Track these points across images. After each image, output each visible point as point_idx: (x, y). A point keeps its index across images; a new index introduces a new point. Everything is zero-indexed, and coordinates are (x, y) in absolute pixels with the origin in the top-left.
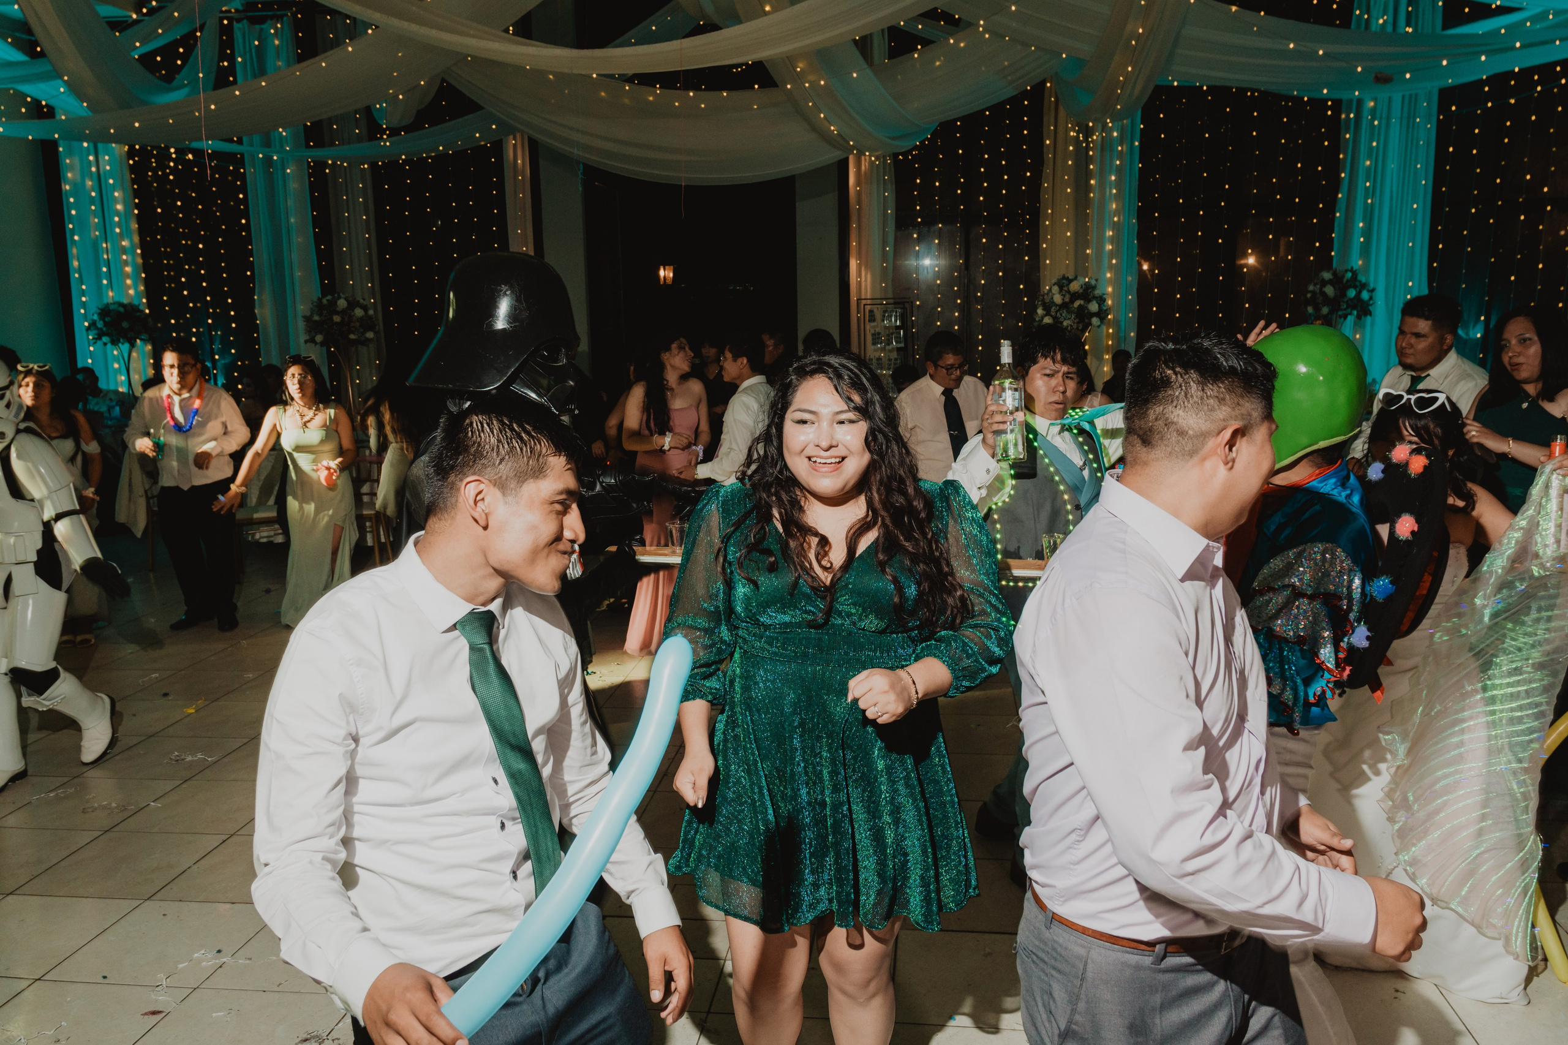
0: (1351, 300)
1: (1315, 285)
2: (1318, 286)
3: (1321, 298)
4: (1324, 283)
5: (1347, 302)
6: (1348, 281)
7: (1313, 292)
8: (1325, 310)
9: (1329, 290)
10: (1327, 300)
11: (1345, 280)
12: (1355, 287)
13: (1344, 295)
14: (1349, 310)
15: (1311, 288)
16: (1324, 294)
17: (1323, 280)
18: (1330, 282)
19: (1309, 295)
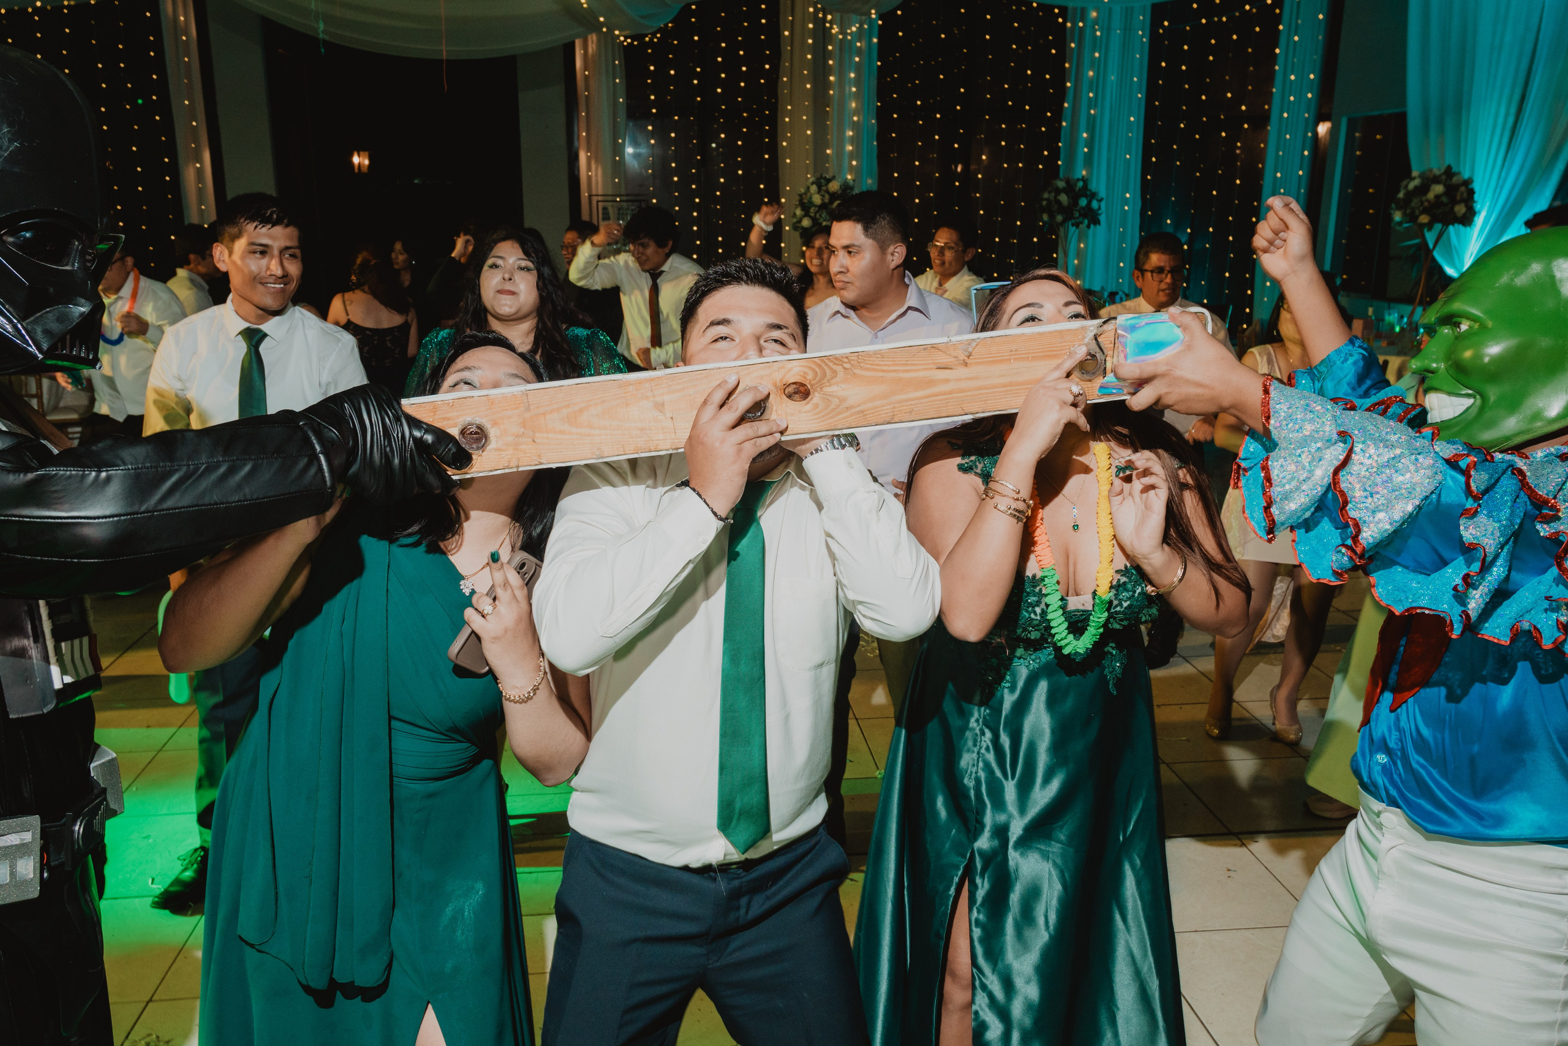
0: (1083, 208)
1: (1050, 192)
2: (1053, 194)
3: (1056, 206)
4: (1058, 191)
5: (1079, 211)
6: (1080, 190)
7: (1048, 200)
8: (1059, 218)
9: (1064, 198)
10: (1062, 209)
11: (1077, 189)
12: (1086, 196)
13: (1076, 203)
14: (1081, 219)
15: (1046, 195)
16: (1059, 202)
17: (1057, 188)
18: (1064, 190)
19: (1044, 203)
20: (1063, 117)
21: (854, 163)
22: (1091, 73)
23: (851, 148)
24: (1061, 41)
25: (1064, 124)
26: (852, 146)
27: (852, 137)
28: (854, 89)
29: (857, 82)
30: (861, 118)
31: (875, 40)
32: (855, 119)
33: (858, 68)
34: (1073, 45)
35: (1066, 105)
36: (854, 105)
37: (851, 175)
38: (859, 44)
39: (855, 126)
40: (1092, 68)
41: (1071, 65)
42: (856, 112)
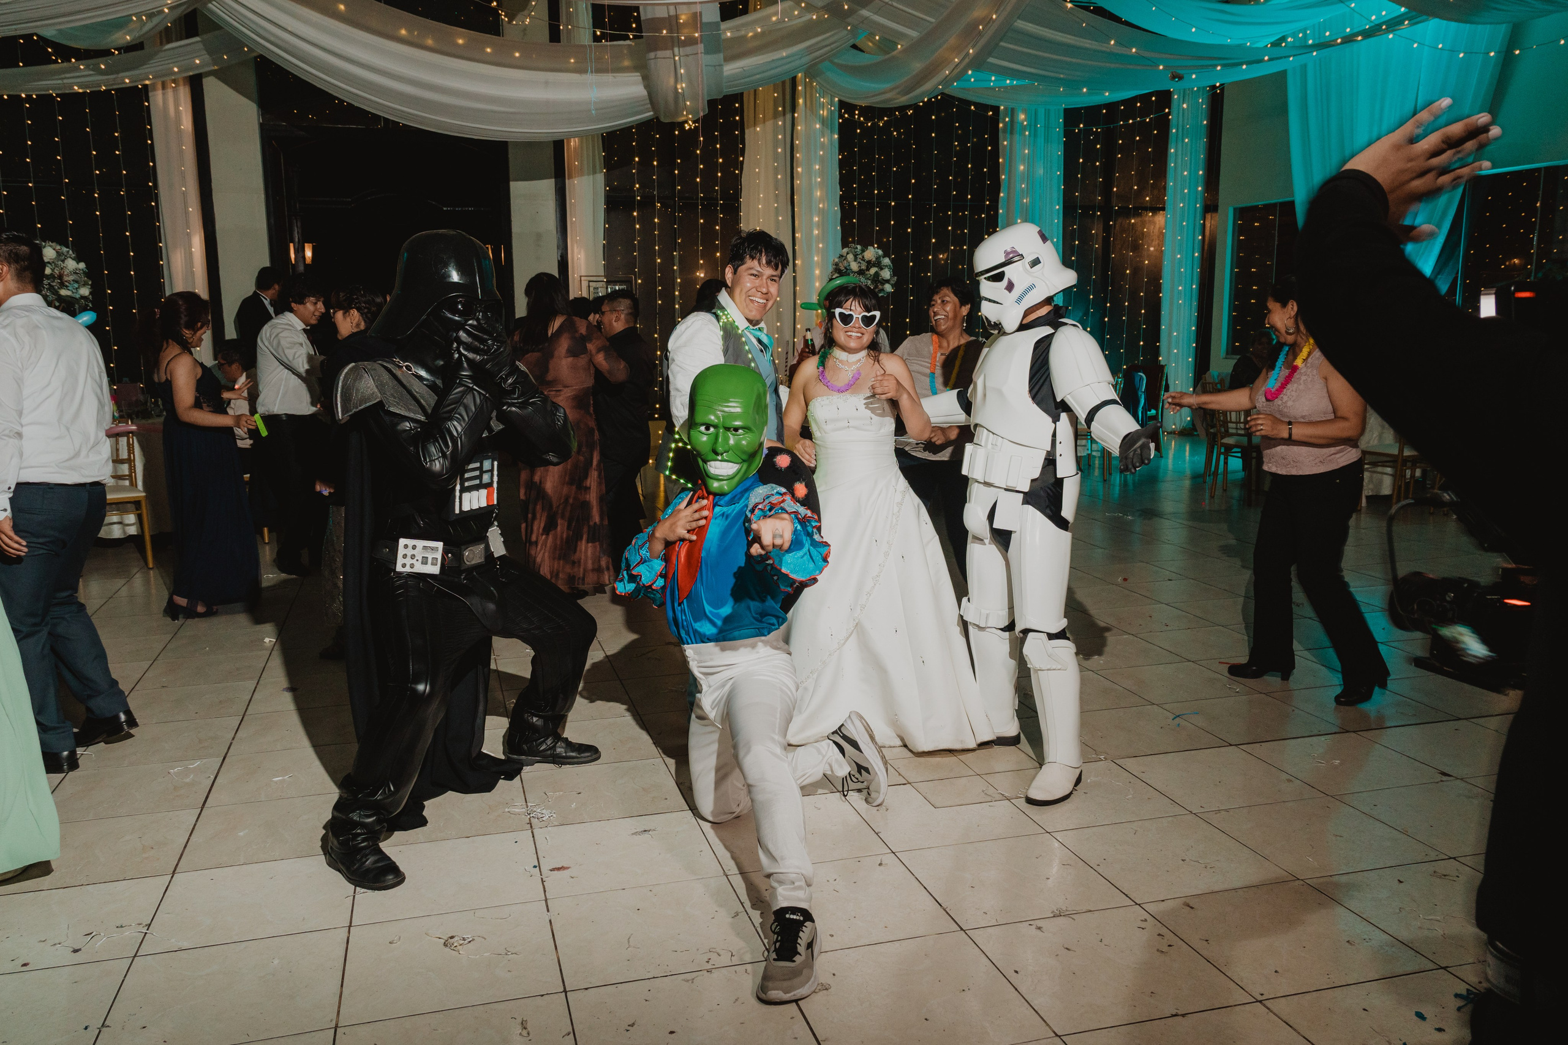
20: (1000, 206)
21: (821, 246)
22: (1022, 167)
23: (817, 232)
24: (995, 141)
25: (1001, 211)
26: (818, 230)
27: (819, 221)
28: (819, 180)
29: (822, 173)
30: (826, 205)
31: (836, 136)
32: (821, 206)
33: (822, 160)
34: (1005, 143)
35: (1002, 195)
36: (818, 194)
37: (818, 257)
38: (822, 140)
39: (822, 212)
40: (1024, 164)
41: (1003, 158)
42: (821, 200)
